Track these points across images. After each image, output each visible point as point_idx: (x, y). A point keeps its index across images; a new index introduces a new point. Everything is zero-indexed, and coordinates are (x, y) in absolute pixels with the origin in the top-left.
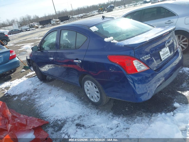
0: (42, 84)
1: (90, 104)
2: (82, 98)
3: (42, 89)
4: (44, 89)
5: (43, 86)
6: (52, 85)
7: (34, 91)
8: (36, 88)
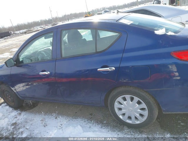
0: (20, 114)
1: (125, 128)
2: (105, 122)
3: (26, 122)
4: (31, 121)
5: (25, 116)
6: (39, 112)
7: (13, 127)
8: (14, 122)
